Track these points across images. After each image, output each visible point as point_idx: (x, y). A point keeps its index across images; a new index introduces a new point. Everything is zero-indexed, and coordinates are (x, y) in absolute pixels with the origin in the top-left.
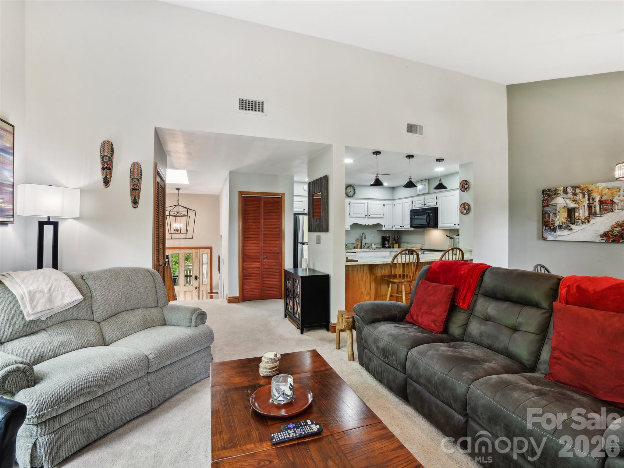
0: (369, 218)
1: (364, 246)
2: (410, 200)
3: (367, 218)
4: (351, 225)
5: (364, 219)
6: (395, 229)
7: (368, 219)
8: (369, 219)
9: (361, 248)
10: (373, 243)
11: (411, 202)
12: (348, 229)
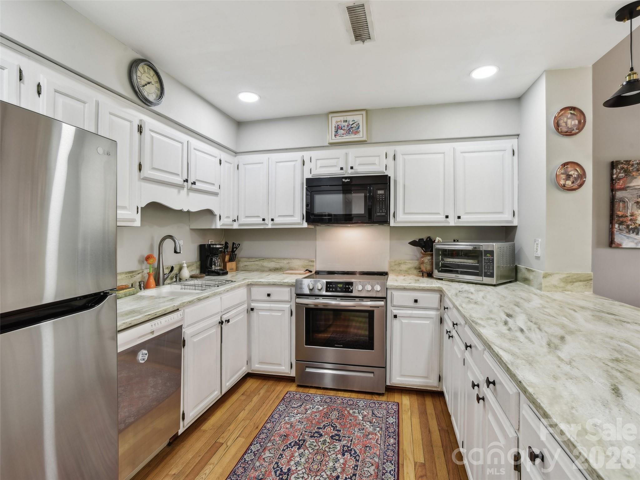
0: (190, 190)
1: (166, 276)
2: (298, 155)
3: (185, 189)
4: (141, 208)
5: (179, 192)
6: (240, 225)
7: (188, 194)
8: (192, 194)
9: (158, 284)
10: (185, 265)
11: (300, 162)
12: (133, 220)
